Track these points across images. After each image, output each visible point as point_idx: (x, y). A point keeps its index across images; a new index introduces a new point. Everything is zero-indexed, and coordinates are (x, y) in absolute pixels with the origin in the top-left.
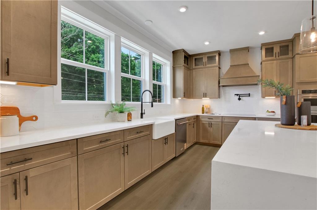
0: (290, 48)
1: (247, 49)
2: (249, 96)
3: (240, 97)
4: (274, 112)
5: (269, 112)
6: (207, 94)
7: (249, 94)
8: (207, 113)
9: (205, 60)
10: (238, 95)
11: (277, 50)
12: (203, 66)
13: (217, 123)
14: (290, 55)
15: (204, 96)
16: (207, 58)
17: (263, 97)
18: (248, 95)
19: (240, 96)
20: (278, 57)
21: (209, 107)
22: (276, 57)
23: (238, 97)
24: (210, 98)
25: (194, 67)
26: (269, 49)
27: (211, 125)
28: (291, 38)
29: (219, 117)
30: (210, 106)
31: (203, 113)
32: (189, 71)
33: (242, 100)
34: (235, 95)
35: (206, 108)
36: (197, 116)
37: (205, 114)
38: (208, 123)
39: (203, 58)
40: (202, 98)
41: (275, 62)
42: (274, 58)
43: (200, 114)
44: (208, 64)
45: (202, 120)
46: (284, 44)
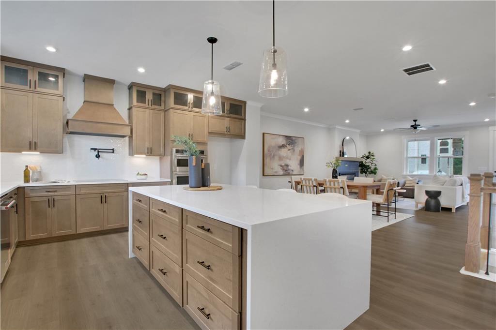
0: (163, 98)
2: (113, 152)
3: (100, 153)
4: (146, 175)
5: (141, 175)
6: (39, 144)
8: (37, 180)
9: (33, 76)
10: (96, 149)
11: (149, 96)
12: (27, 88)
13: (66, 197)
14: (162, 107)
16: (39, 75)
17: (131, 154)
18: (112, 151)
19: (99, 152)
20: (151, 105)
21: (39, 169)
22: (148, 105)
23: (96, 153)
24: (41, 153)
25: (3, 83)
26: (140, 91)
27: (51, 203)
28: (164, 87)
29: (69, 187)
30: (41, 167)
31: (27, 180)
33: (102, 157)
34: (91, 149)
35: (33, 172)
36: (19, 188)
37: (31, 184)
38: (46, 199)
39: (27, 70)
40: (21, 152)
41: (147, 111)
42: (146, 105)
43: (22, 184)
44: (39, 87)
45: (32, 195)
46: (157, 92)
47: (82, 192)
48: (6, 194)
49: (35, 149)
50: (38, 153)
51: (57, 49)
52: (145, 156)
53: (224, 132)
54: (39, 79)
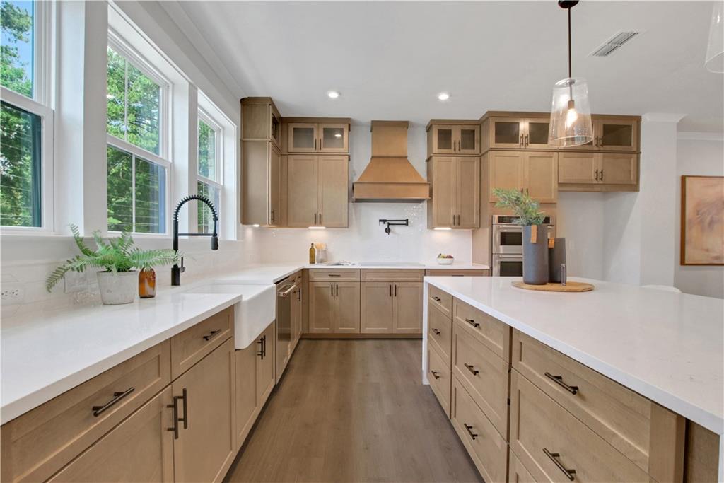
0: (477, 136)
1: (404, 125)
2: (407, 224)
3: (390, 227)
4: (451, 257)
5: (444, 257)
6: (324, 218)
7: (407, 220)
8: (322, 261)
9: (318, 135)
10: (386, 221)
11: (456, 137)
12: (313, 150)
13: (350, 285)
14: (477, 151)
15: (315, 223)
16: (324, 132)
17: (431, 226)
18: (405, 223)
19: (389, 224)
20: (459, 150)
21: (324, 248)
22: (455, 149)
23: (386, 226)
24: (327, 227)
25: (291, 149)
26: (443, 132)
27: (335, 290)
28: (478, 119)
29: (353, 271)
30: (326, 246)
31: (312, 262)
32: (280, 158)
33: (393, 232)
34: (380, 221)
35: (319, 251)
36: (304, 271)
37: (316, 266)
38: (328, 285)
39: (313, 129)
40: (307, 227)
41: (454, 159)
42: (452, 151)
43: (307, 265)
44: (324, 147)
45: (317, 278)
46: (467, 128)
47: (368, 278)
48: (288, 277)
49: (320, 224)
50: (324, 228)
51: (340, 94)
52: (450, 229)
53: (592, 180)
54: (325, 137)
